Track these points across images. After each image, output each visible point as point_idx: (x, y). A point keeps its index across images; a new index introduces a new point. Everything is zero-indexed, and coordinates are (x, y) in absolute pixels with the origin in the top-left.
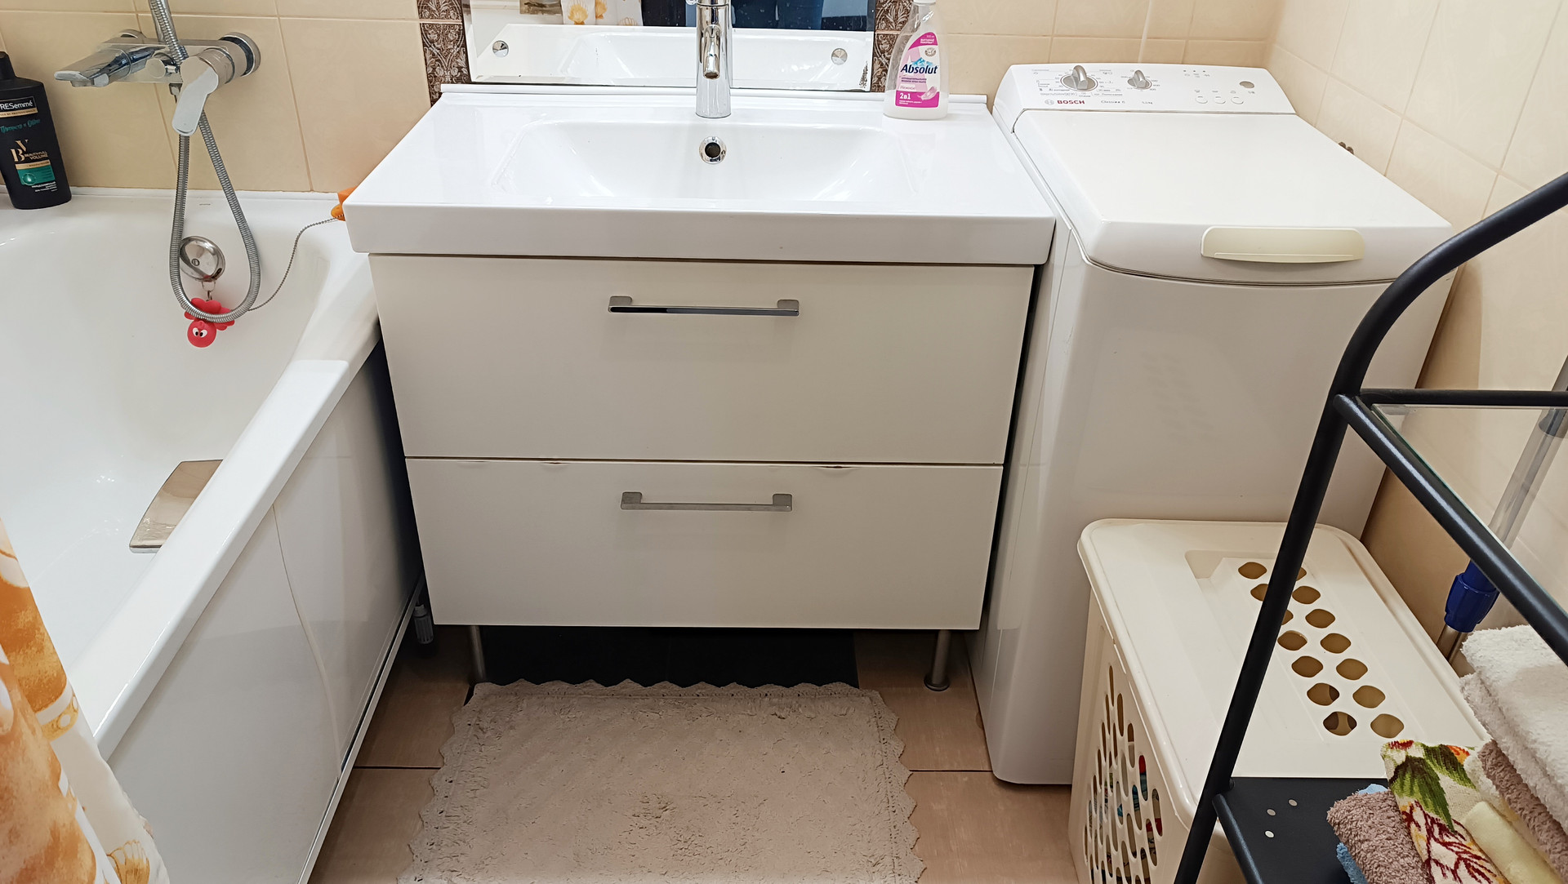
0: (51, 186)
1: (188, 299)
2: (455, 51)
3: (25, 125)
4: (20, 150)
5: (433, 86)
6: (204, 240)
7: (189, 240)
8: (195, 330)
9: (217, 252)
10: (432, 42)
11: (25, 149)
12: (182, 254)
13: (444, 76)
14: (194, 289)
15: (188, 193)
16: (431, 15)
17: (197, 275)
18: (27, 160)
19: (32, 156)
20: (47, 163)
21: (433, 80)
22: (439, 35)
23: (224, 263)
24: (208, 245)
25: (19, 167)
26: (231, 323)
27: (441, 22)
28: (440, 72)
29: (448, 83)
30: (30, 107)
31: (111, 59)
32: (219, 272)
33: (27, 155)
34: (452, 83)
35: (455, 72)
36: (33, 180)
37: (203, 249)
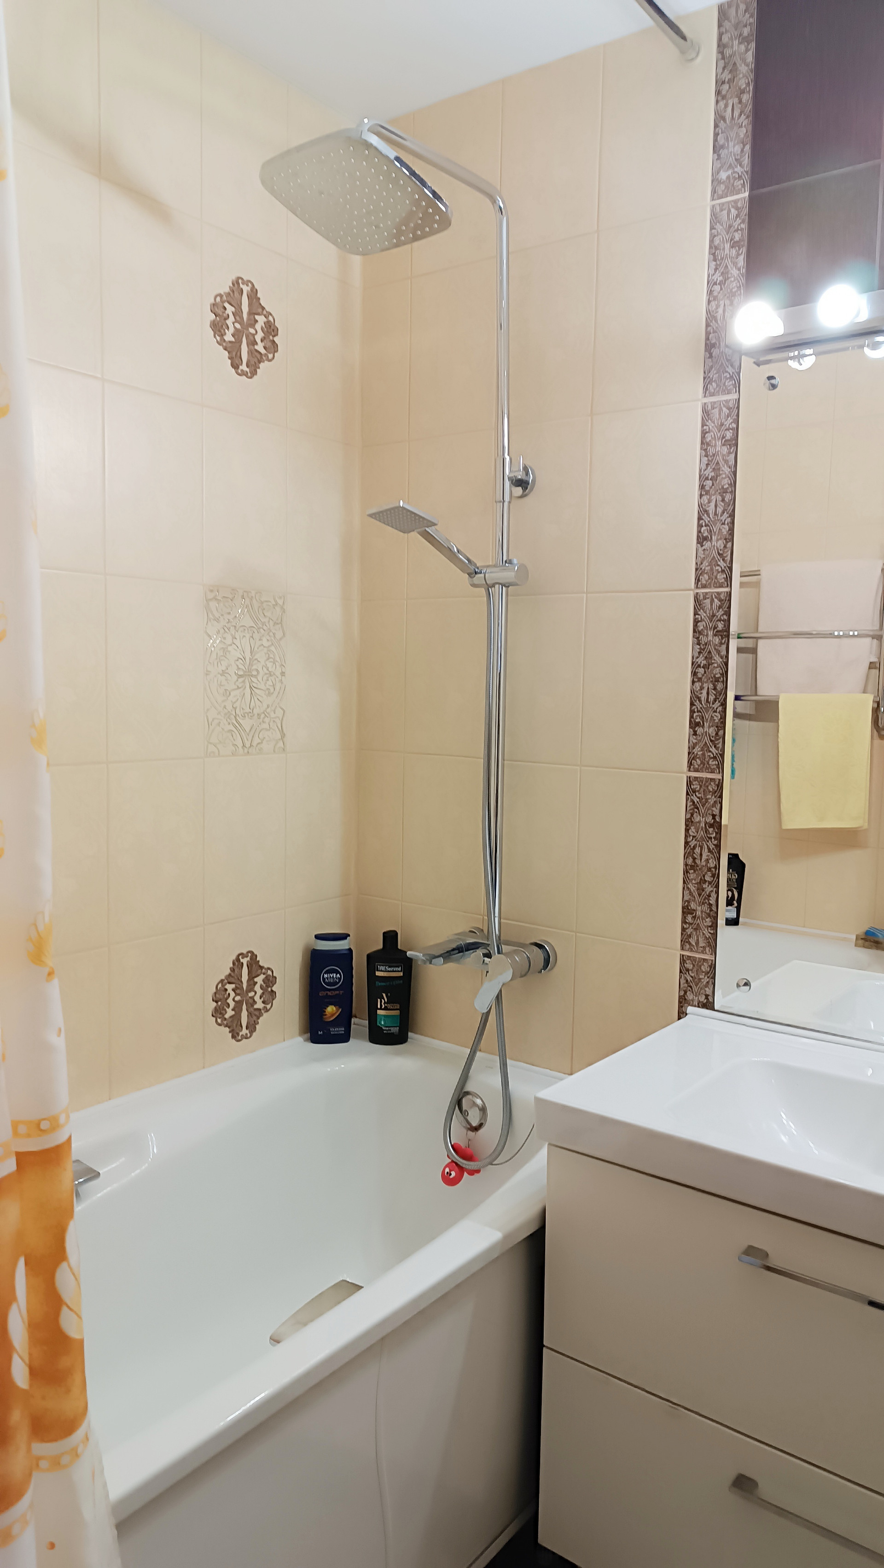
0: (395, 1030)
1: (451, 1143)
2: (706, 980)
3: (391, 983)
4: (383, 1000)
5: (682, 1007)
6: (478, 1096)
7: (467, 1093)
8: (447, 1170)
9: (483, 1110)
10: (688, 970)
11: (386, 1000)
12: (459, 1103)
13: (693, 1000)
14: (459, 1135)
15: (478, 1054)
16: (690, 948)
17: (465, 1124)
18: (386, 1009)
19: (389, 1006)
20: (397, 1013)
21: (683, 1002)
22: (694, 965)
23: (486, 1120)
24: (479, 1102)
25: (379, 1012)
26: (478, 1171)
27: (697, 956)
28: (690, 996)
29: (695, 1006)
30: (398, 971)
31: (454, 946)
32: (481, 1126)
33: (386, 1005)
34: (699, 1007)
35: (702, 999)
36: (385, 1023)
37: (474, 1104)
